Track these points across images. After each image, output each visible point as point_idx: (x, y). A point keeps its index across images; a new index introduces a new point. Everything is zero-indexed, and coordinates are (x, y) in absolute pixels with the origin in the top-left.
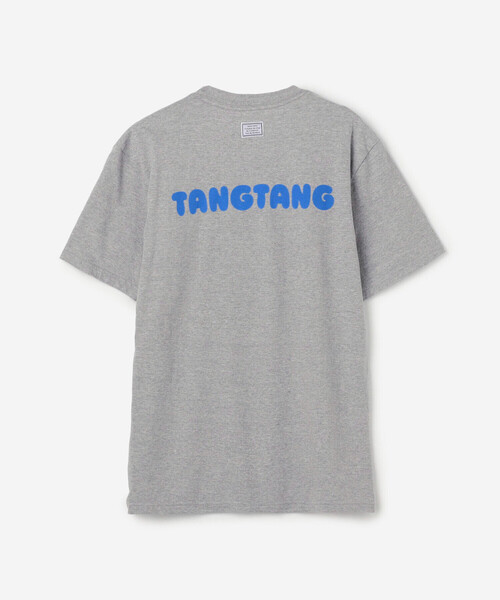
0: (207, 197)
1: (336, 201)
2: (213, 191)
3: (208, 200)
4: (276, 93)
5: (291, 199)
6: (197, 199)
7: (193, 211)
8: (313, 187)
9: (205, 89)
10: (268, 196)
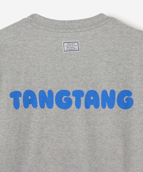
0: (37, 96)
1: (135, 102)
2: (42, 93)
3: (38, 99)
4: (89, 19)
5: (100, 101)
6: (30, 98)
7: (26, 106)
8: (117, 92)
9: (33, 16)
10: (83, 99)
